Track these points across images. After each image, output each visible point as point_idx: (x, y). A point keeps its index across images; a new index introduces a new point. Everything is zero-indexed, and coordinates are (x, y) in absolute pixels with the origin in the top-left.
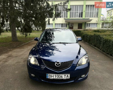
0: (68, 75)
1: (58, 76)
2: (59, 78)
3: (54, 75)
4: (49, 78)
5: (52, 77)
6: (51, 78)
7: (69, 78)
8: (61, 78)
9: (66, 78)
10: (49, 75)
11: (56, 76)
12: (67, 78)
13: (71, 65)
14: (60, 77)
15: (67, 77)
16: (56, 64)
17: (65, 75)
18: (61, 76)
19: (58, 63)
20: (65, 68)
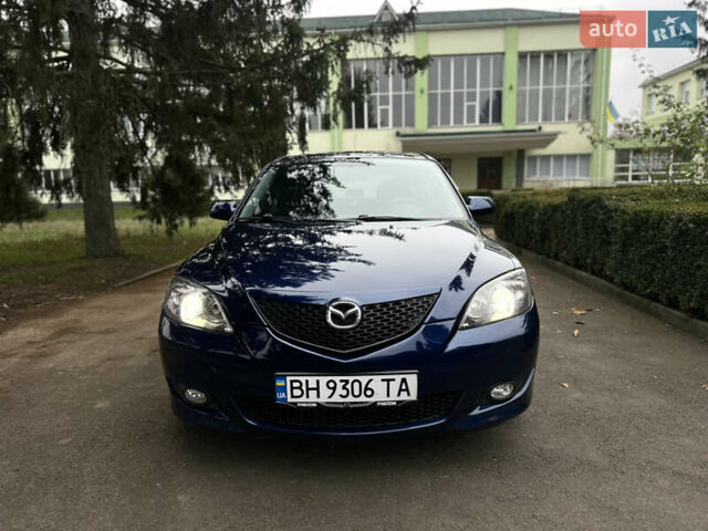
0: (404, 381)
1: (344, 387)
2: (350, 399)
3: (324, 380)
4: (290, 400)
5: (313, 394)
6: (304, 399)
7: (414, 396)
8: (363, 398)
9: (394, 397)
10: (289, 379)
11: (332, 385)
12: (404, 396)
13: (422, 323)
14: (356, 393)
15: (401, 390)
16: (334, 315)
17: (388, 381)
18: (366, 389)
19: (344, 312)
20: (388, 335)
